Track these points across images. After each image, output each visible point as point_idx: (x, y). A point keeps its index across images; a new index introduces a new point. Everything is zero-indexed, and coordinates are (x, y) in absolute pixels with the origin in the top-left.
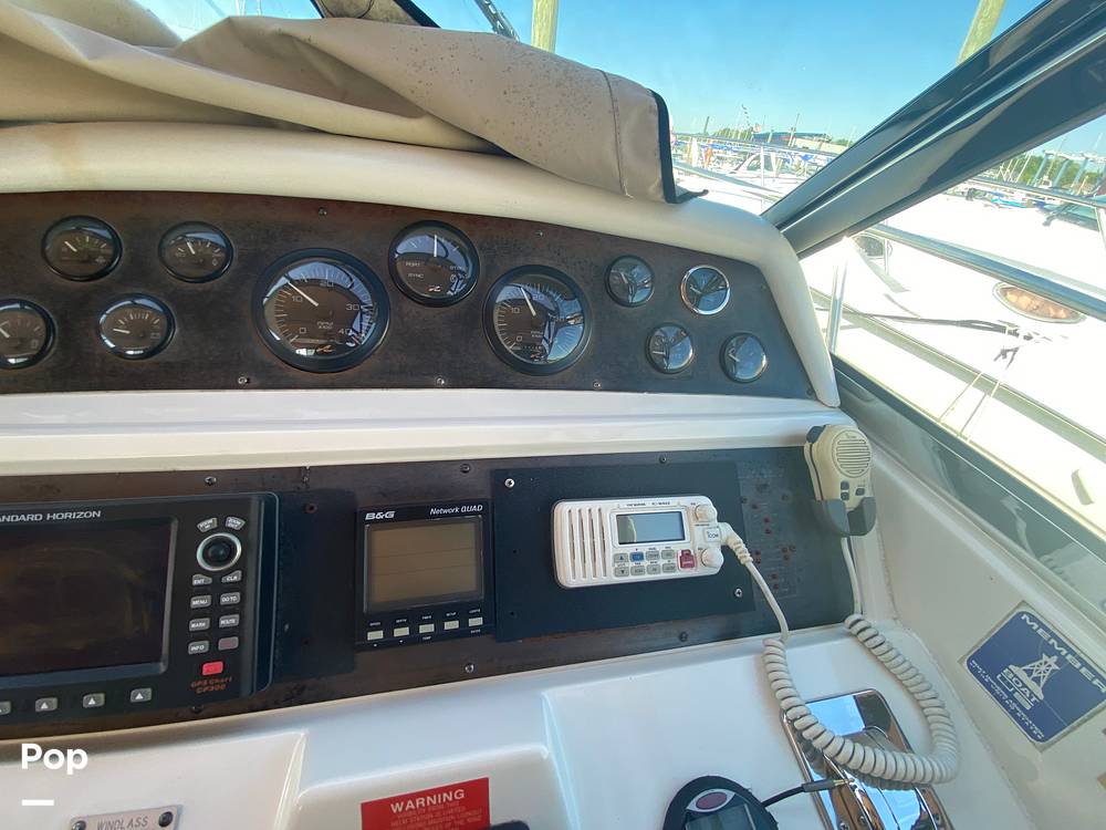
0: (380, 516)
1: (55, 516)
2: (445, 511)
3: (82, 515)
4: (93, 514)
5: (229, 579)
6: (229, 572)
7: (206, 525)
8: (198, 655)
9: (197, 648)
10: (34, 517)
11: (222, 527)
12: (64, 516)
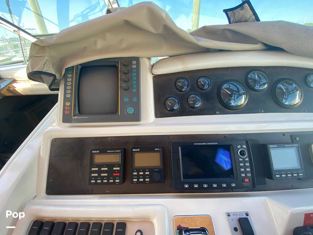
0: (273, 146)
1: (209, 144)
2: (289, 146)
3: (214, 144)
4: (216, 143)
5: (246, 160)
6: (246, 158)
7: (239, 147)
8: (243, 177)
9: (243, 175)
10: (205, 144)
11: (242, 147)
12: (211, 144)
